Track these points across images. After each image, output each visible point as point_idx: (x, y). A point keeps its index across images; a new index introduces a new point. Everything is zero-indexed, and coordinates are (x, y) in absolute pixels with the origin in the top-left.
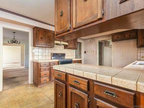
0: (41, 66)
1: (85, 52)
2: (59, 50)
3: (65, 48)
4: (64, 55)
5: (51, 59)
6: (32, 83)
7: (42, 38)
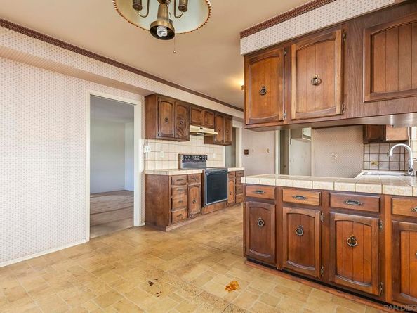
0: (172, 183)
1: (246, 152)
2: (196, 146)
3: (206, 142)
4: (203, 159)
5: (179, 169)
6: (144, 224)
7: (167, 120)
